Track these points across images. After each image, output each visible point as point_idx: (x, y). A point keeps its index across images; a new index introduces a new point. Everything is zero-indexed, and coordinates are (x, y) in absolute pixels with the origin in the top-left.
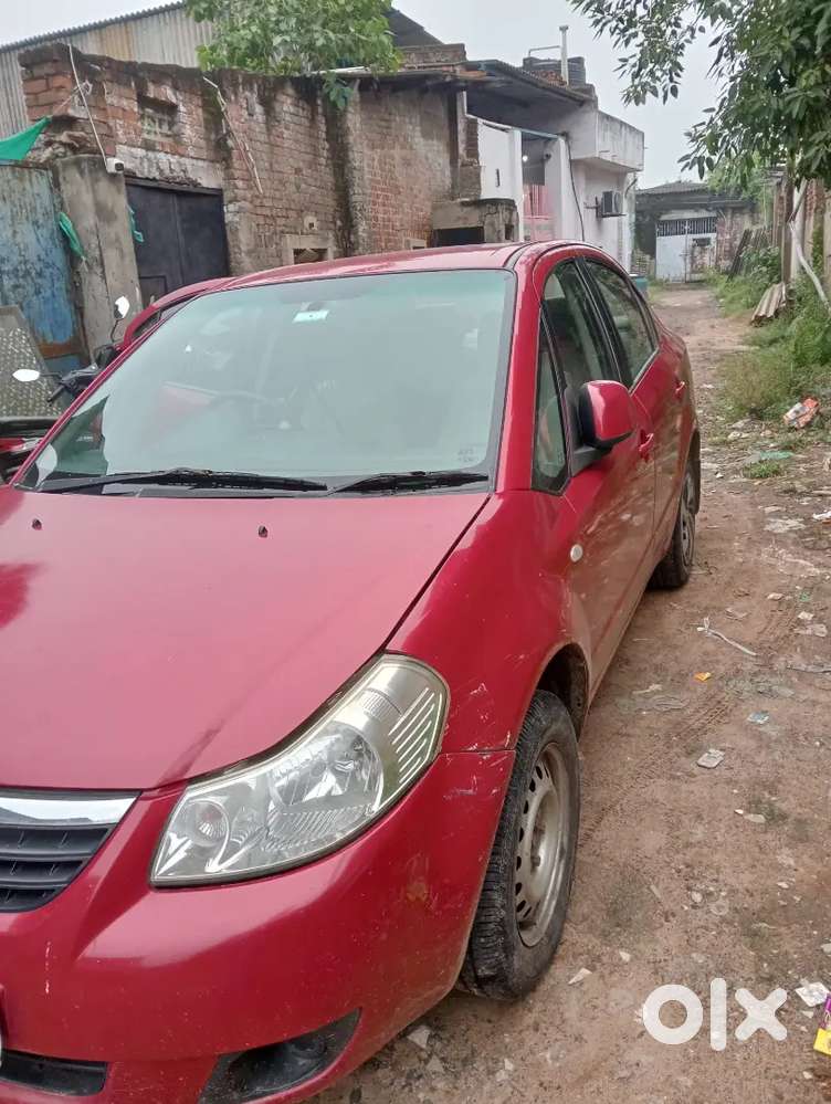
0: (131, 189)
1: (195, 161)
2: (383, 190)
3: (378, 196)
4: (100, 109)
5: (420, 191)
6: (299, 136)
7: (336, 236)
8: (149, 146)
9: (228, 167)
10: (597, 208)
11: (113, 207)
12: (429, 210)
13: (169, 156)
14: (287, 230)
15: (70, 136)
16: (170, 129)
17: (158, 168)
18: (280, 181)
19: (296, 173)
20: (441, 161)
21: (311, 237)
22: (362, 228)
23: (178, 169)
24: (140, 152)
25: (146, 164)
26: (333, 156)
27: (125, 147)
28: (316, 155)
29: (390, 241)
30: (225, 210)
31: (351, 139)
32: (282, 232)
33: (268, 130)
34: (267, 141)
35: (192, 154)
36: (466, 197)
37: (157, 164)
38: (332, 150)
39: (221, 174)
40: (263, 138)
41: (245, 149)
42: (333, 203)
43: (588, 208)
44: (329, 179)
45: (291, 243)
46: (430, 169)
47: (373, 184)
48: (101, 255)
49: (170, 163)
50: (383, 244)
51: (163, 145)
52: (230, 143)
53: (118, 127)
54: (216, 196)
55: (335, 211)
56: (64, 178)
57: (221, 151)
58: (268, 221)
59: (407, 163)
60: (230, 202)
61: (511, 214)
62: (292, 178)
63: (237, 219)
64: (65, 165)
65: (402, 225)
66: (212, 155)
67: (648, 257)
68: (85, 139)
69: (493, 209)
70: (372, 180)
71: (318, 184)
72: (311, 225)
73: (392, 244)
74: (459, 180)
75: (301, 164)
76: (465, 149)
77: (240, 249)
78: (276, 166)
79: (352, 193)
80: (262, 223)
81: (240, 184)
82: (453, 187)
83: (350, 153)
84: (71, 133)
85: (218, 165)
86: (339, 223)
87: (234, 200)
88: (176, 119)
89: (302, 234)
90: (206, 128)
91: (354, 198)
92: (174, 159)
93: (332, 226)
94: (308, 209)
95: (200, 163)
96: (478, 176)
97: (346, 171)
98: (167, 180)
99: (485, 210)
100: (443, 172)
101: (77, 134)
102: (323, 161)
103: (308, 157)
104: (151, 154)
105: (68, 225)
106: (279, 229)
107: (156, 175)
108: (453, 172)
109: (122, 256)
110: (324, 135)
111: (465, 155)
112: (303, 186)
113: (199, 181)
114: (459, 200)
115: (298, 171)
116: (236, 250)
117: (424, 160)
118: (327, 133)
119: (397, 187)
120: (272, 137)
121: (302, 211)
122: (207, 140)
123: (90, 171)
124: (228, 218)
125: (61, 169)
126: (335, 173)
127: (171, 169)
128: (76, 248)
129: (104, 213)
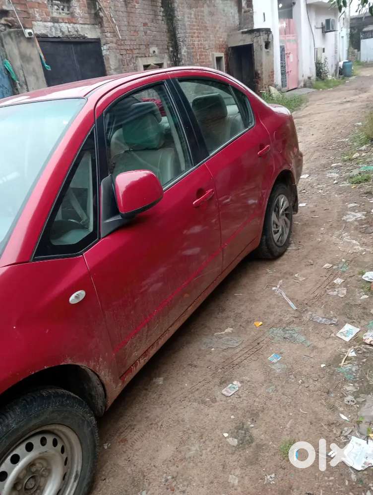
0: (43, 43)
1: (83, 26)
2: (197, 30)
3: (194, 33)
4: (22, 4)
5: (220, 28)
6: (146, 6)
7: (170, 57)
8: (55, 20)
9: (102, 26)
10: (322, 28)
11: (30, 55)
12: (226, 37)
13: (67, 25)
14: (140, 56)
15: (6, 20)
16: (68, 10)
17: (61, 31)
18: (135, 31)
19: (144, 26)
20: (232, 11)
21: (154, 58)
22: (184, 51)
23: (73, 31)
24: (50, 24)
25: (53, 30)
26: (166, 14)
27: (41, 23)
28: (156, 15)
29: (202, 55)
30: (102, 49)
31: (176, 5)
32: (137, 57)
33: (126, 5)
34: (125, 10)
35: (81, 22)
36: (245, 29)
37: (60, 29)
38: (165, 11)
39: (99, 31)
40: (123, 9)
41: (111, 16)
42: (167, 39)
43: (317, 28)
44: (164, 27)
45: (141, 62)
46: (226, 16)
47: (191, 27)
48: (25, 79)
49: (68, 28)
50: (198, 57)
51: (63, 19)
52: (101, 14)
53: (36, 12)
54: (97, 43)
55: (168, 43)
56: (5, 42)
57: (97, 19)
58: (128, 52)
59: (212, 14)
60: (104, 45)
61: (268, 36)
62: (142, 29)
63: (108, 53)
64: (5, 35)
65: (209, 46)
66: (93, 21)
67: (356, 51)
68: (13, 21)
69: (258, 34)
70: (190, 25)
71: (158, 30)
72: (154, 52)
73: (204, 57)
74: (243, 20)
75: (147, 21)
76: (246, 3)
77: (110, 68)
78: (132, 23)
79: (177, 32)
80: (125, 53)
81: (109, 35)
82: (240, 24)
83: (176, 12)
84: (6, 18)
85: (97, 26)
86: (171, 49)
87: (106, 43)
88: (71, 5)
89: (149, 56)
90: (88, 8)
91: (178, 36)
92: (70, 26)
93: (167, 51)
94: (152, 43)
95: (86, 26)
96: (252, 17)
97: (174, 22)
98: (67, 37)
99: (254, 35)
100: (234, 17)
101: (10, 19)
102: (160, 18)
103: (151, 17)
104: (56, 25)
105: (8, 65)
106: (135, 55)
107: (60, 35)
108: (239, 16)
109: (37, 79)
110: (160, 4)
111: (246, 7)
112: (149, 32)
113: (86, 35)
114: (242, 30)
115: (145, 24)
116: (109, 69)
117: (222, 12)
118: (162, 3)
119: (206, 27)
120: (128, 8)
121: (148, 45)
122: (89, 13)
123: (16, 38)
124: (104, 53)
125: (3, 38)
126: (167, 24)
127: (69, 31)
128: (14, 77)
129: (25, 58)
